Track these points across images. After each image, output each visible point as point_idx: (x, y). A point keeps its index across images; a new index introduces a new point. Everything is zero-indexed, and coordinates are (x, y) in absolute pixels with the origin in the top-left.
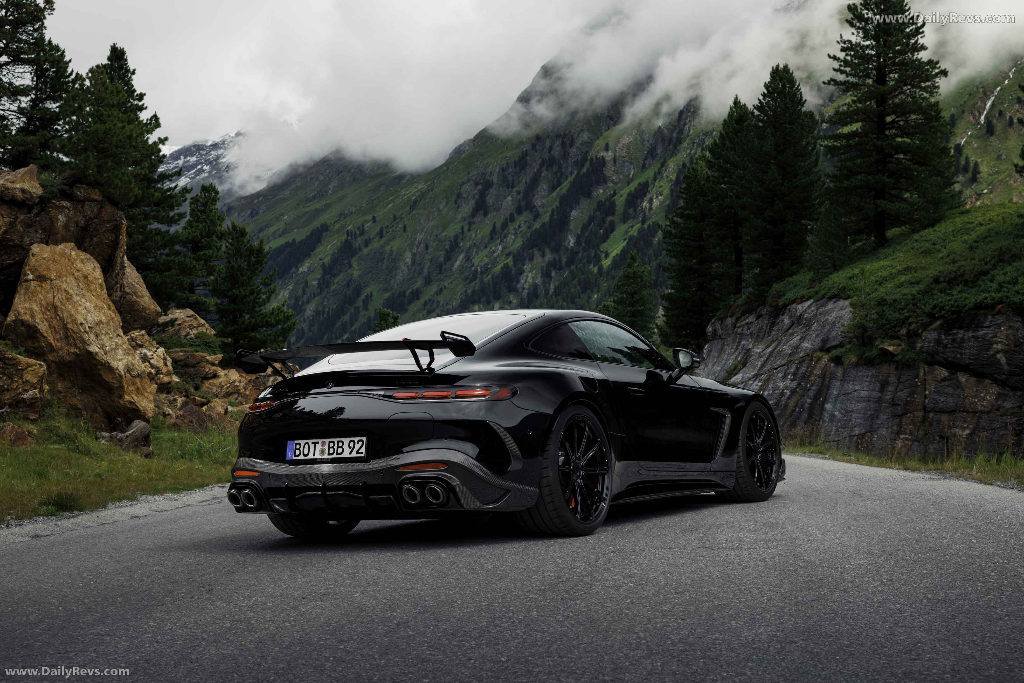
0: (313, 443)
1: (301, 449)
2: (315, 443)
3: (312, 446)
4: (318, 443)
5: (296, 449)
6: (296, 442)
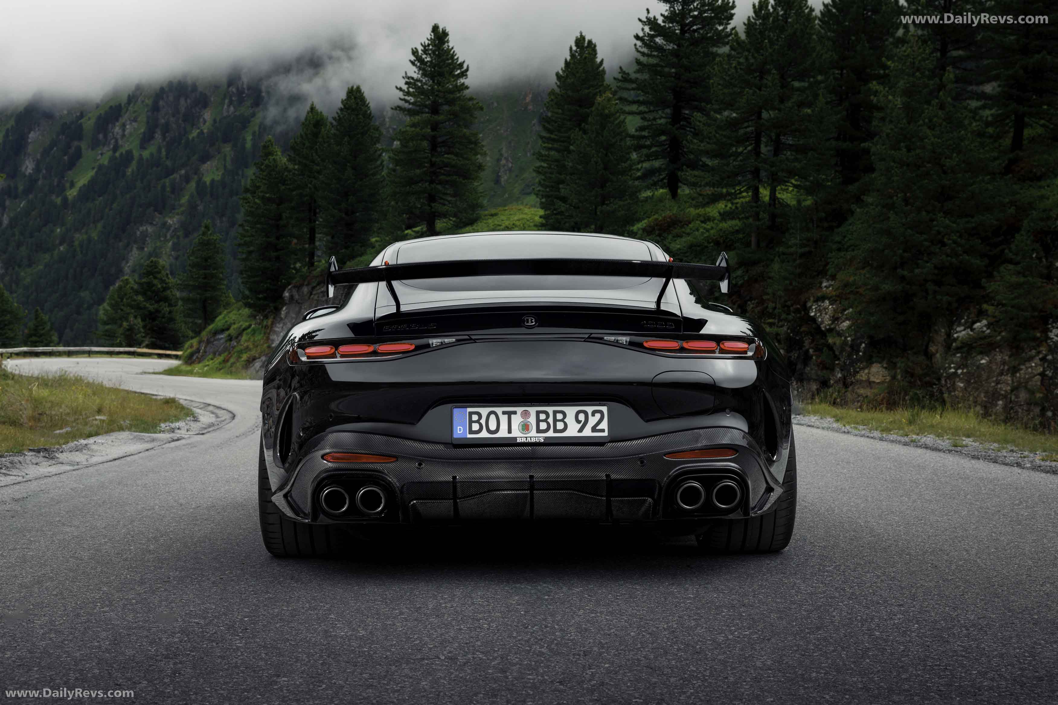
0: (504, 413)
1: (483, 421)
2: (509, 414)
3: (504, 419)
4: (515, 413)
5: (471, 422)
6: (469, 410)
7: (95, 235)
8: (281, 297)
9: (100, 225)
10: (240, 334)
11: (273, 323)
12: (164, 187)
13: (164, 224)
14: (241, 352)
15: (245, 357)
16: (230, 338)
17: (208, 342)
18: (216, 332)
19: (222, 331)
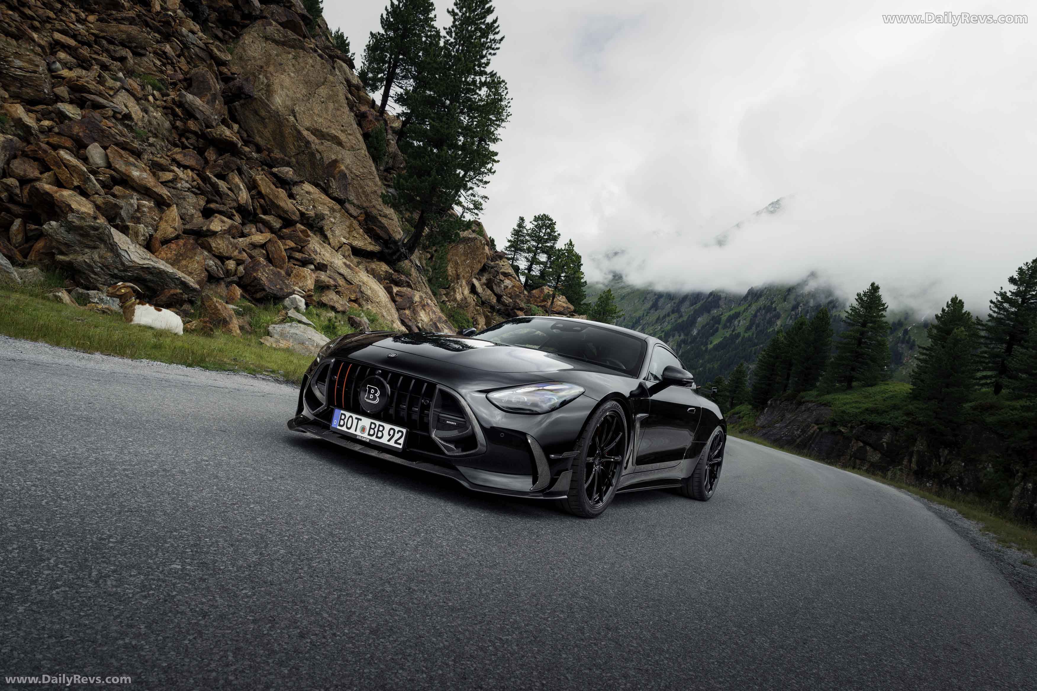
7: (716, 366)
8: (767, 403)
9: (719, 362)
10: (743, 417)
11: (759, 415)
12: (751, 351)
13: (748, 367)
14: (741, 425)
15: (742, 427)
16: (739, 418)
17: (730, 417)
18: (734, 414)
19: (737, 413)
